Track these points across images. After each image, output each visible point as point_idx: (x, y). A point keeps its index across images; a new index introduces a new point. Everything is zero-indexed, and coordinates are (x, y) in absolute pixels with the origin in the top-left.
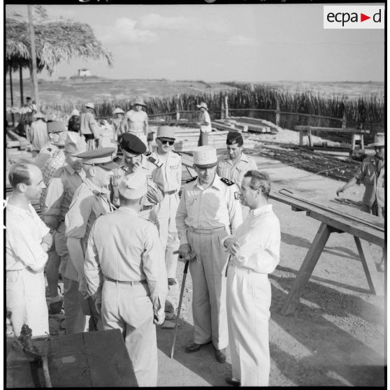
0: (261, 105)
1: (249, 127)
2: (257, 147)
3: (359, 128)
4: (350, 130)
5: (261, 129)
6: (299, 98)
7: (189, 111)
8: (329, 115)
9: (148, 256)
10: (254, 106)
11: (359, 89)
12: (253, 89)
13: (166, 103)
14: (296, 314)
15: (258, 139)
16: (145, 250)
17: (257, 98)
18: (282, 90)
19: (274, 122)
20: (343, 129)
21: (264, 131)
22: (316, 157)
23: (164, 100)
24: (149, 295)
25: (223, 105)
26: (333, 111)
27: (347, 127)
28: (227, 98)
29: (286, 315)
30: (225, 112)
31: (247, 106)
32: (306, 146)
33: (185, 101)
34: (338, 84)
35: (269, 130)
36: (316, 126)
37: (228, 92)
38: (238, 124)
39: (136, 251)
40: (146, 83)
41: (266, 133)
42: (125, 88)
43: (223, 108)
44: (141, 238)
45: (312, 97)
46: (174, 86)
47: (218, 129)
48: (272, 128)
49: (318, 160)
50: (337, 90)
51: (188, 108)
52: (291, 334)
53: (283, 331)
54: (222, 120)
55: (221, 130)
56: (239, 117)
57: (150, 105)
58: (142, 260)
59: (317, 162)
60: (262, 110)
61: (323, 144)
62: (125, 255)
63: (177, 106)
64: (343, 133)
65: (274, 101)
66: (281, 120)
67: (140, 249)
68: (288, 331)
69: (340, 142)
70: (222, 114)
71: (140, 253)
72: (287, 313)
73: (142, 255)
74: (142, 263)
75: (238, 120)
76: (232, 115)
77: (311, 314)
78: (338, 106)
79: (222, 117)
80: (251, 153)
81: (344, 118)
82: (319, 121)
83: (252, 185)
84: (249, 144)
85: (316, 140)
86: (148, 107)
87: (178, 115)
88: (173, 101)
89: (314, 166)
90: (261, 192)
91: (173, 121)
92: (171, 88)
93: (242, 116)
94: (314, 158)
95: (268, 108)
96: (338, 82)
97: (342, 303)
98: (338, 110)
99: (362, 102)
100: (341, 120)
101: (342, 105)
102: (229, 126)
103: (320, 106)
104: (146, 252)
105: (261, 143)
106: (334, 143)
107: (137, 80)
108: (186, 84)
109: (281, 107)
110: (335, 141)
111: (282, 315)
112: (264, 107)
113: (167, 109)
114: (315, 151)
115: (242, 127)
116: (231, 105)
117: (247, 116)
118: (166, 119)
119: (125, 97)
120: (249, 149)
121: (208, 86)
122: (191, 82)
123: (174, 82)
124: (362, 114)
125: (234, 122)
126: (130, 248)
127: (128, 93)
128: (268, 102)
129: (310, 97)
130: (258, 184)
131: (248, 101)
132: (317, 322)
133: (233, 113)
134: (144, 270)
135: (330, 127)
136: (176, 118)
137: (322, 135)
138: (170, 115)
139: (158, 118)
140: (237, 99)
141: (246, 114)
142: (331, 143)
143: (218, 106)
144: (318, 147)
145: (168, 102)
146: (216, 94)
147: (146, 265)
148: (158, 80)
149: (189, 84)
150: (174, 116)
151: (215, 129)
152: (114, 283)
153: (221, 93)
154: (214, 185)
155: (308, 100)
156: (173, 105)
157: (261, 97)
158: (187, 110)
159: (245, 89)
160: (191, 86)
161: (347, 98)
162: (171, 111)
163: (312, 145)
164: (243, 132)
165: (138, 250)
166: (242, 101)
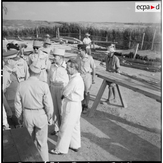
0: (73, 32)
1: (68, 41)
2: (72, 49)
3: (113, 41)
4: (109, 42)
5: (73, 42)
6: (88, 29)
7: (42, 34)
8: (101, 36)
9: (46, 97)
10: (70, 32)
11: (111, 26)
12: (69, 25)
13: (32, 30)
14: (94, 117)
15: (72, 46)
16: (45, 94)
17: (71, 28)
18: (81, 25)
19: (79, 39)
20: (107, 42)
21: (75, 42)
22: (97, 53)
23: (31, 29)
24: (46, 113)
25: (57, 31)
26: (102, 34)
27: (108, 41)
28: (58, 29)
29: (91, 118)
30: (58, 34)
31: (67, 32)
32: (92, 49)
33: (40, 30)
34: (103, 23)
35: (77, 42)
36: (96, 40)
37: (59, 26)
38: (64, 40)
39: (40, 95)
40: (21, 21)
41: (75, 43)
42: (12, 23)
43: (57, 33)
44: (42, 89)
45: (94, 28)
46: (34, 23)
47: (55, 42)
48: (78, 41)
49: (98, 54)
50: (102, 25)
51: (42, 32)
52: (93, 125)
53: (90, 124)
54: (57, 38)
55: (57, 42)
56: (64, 37)
57: (25, 31)
58: (43, 99)
59: (98, 55)
60: (73, 34)
61: (99, 48)
62: (35, 97)
63: (37, 32)
64: (106, 43)
65: (78, 30)
66: (81, 38)
67: (42, 94)
68: (91, 124)
69: (106, 47)
70: (57, 35)
71: (42, 96)
72: (91, 117)
73: (43, 97)
74: (43, 100)
75: (63, 38)
76: (61, 36)
77: (100, 116)
78: (104, 32)
79: (57, 37)
80: (70, 52)
81: (107, 37)
82: (97, 38)
83: (71, 66)
84: (69, 48)
85: (96, 46)
86: (24, 32)
87: (37, 36)
88: (35, 30)
89: (96, 57)
90: (75, 68)
91: (35, 38)
92: (33, 24)
93: (65, 36)
94: (96, 54)
95: (76, 33)
96: (103, 22)
97: (112, 111)
98: (105, 34)
99: (114, 31)
100: (106, 38)
101: (106, 32)
102: (60, 40)
103: (97, 33)
104: (45, 95)
105: (74, 48)
106: (103, 47)
107: (18, 20)
108: (39, 22)
109: (81, 33)
110: (104, 47)
111: (89, 117)
112: (74, 33)
113: (32, 33)
114: (96, 51)
115: (65, 41)
116: (60, 32)
117: (67, 36)
118: (32, 37)
119: (13, 28)
120: (69, 50)
121: (49, 23)
122: (41, 21)
123: (34, 21)
124: (114, 36)
125: (62, 39)
126: (38, 94)
127: (13, 26)
128: (76, 30)
129: (93, 28)
130: (73, 65)
131: (67, 30)
132: (103, 119)
133: (61, 35)
134: (44, 103)
135: (101, 41)
136: (36, 37)
137: (98, 44)
138: (34, 36)
139: (28, 37)
140: (63, 29)
141: (67, 35)
142: (102, 48)
143: (55, 32)
144: (97, 49)
145: (33, 30)
146: (54, 27)
147: (45, 100)
148: (27, 20)
149: (41, 22)
150: (36, 36)
151: (54, 42)
152: (30, 110)
153: (56, 26)
154: (63, 65)
155: (92, 30)
156: (35, 31)
157: (73, 28)
158: (41, 33)
159: (66, 25)
160: (42, 23)
161: (108, 29)
162: (34, 34)
163: (95, 48)
164: (66, 43)
165: (41, 95)
166: (65, 30)
